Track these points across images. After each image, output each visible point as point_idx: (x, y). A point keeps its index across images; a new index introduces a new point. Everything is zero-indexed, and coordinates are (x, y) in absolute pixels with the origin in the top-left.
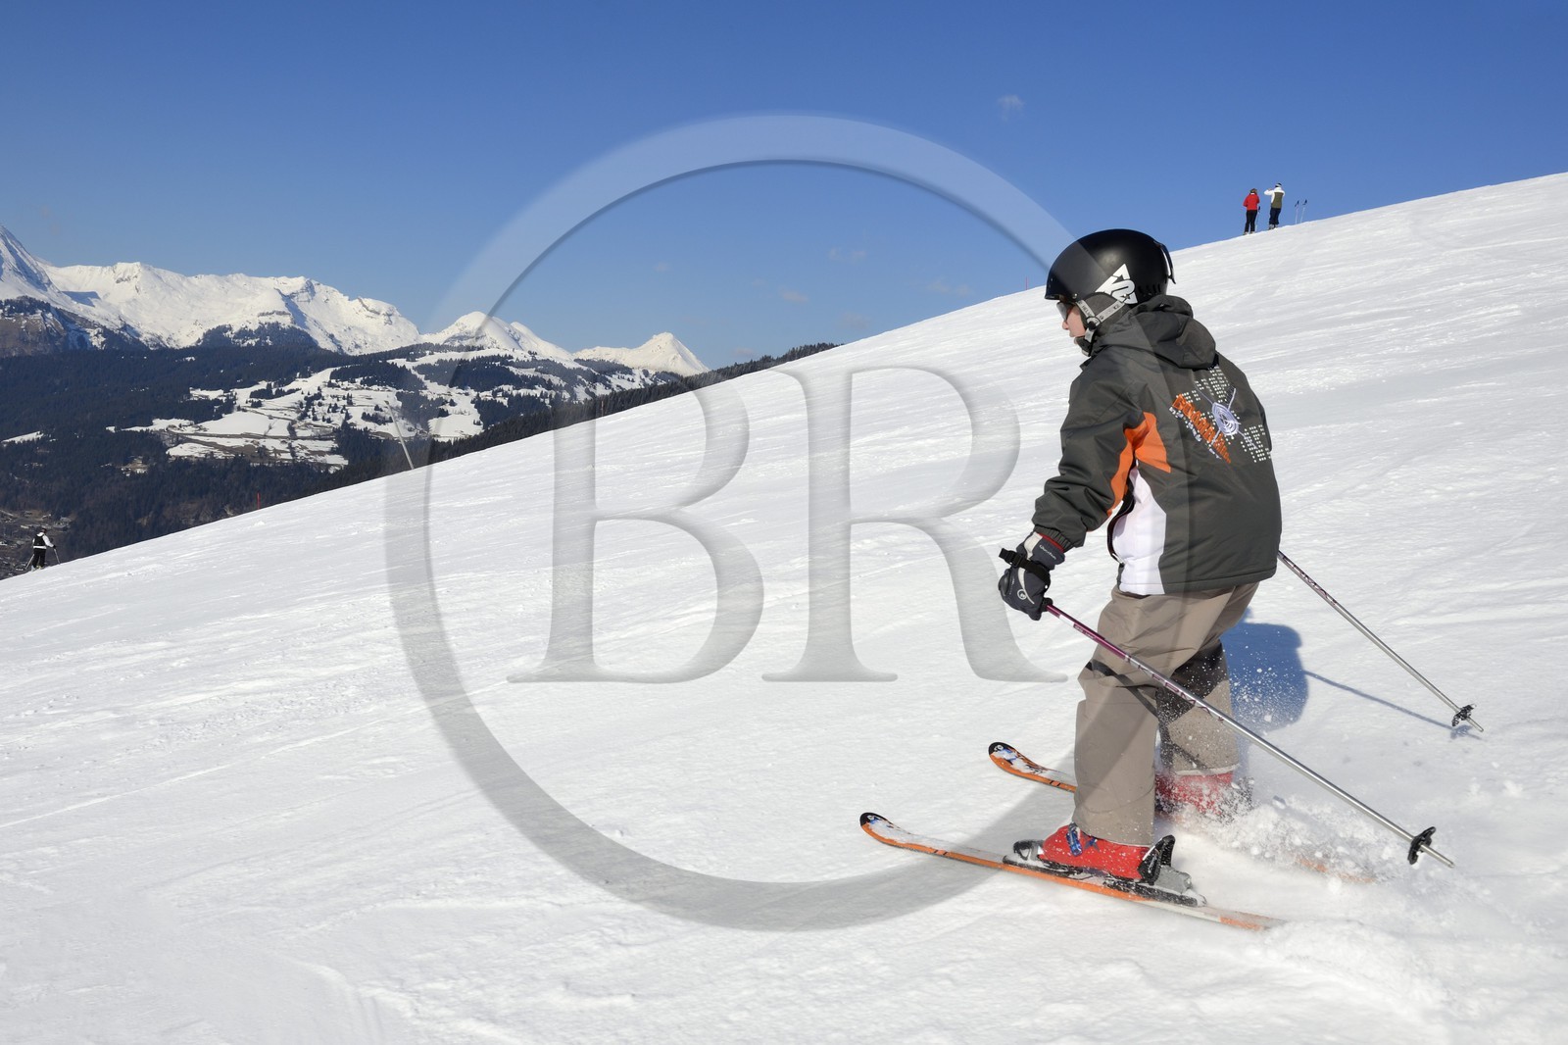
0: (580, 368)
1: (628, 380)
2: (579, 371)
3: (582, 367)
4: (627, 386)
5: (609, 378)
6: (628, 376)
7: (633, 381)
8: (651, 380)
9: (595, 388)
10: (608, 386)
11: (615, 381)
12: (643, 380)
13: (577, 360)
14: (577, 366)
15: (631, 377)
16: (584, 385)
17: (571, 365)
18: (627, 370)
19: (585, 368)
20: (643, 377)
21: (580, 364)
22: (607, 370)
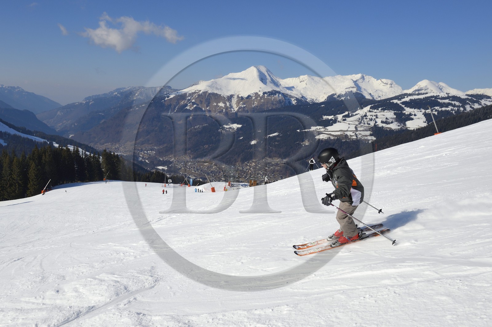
1: (489, 101)
2: (467, 99)
5: (480, 101)
10: (480, 104)
11: (483, 102)
14: (467, 97)
16: (470, 104)
17: (463, 96)
18: (489, 97)
19: (470, 98)
21: (468, 96)
22: (479, 98)
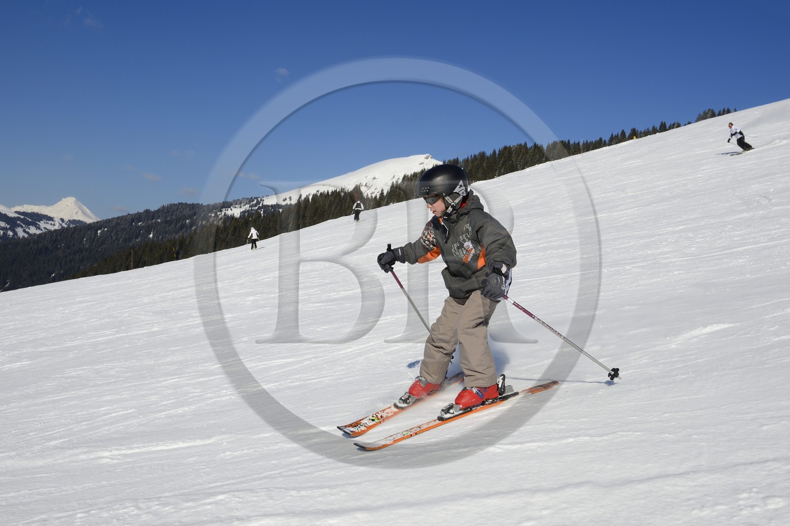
0: (19, 217)
1: (51, 224)
3: (20, 216)
4: (52, 228)
5: (38, 223)
6: (50, 222)
7: (54, 225)
8: (66, 224)
9: (29, 229)
10: (38, 228)
11: (42, 224)
12: (61, 224)
13: (16, 212)
14: (16, 215)
15: (53, 223)
16: (22, 227)
17: (12, 214)
18: (51, 219)
19: (22, 217)
20: (61, 222)
21: (19, 214)
22: (37, 218)
